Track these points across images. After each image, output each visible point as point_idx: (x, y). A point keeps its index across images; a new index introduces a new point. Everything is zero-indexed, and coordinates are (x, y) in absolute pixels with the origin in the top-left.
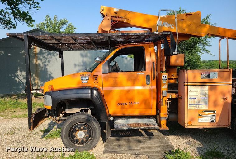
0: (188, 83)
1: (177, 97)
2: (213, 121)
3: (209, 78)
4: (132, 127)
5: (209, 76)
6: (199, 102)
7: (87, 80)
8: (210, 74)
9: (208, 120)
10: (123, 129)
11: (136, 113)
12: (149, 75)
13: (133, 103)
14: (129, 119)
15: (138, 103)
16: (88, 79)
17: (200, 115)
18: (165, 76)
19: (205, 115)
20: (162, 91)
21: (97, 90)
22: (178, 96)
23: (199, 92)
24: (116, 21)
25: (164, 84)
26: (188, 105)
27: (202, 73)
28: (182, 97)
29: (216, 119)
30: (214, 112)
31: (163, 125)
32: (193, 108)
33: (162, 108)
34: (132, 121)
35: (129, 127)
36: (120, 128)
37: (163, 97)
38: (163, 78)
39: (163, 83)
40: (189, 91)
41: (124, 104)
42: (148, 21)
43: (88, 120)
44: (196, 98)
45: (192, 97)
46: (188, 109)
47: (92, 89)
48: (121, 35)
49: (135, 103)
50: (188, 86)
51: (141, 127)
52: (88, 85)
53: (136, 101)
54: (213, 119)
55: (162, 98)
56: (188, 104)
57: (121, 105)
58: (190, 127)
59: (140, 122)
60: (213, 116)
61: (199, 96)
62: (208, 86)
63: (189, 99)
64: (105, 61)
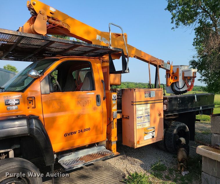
0: (136, 102)
1: (121, 117)
2: (153, 137)
3: (150, 97)
4: (88, 162)
5: (150, 95)
6: (144, 120)
7: (16, 104)
8: (150, 93)
9: (150, 136)
10: (77, 167)
11: (87, 142)
12: (99, 95)
13: (83, 131)
14: (78, 152)
15: (89, 129)
16: (19, 104)
17: (145, 133)
18: (115, 96)
19: (148, 132)
20: (112, 112)
21: (37, 118)
22: (123, 116)
23: (144, 111)
24: (54, 25)
25: (114, 105)
26: (137, 125)
27: (145, 92)
28: (129, 116)
29: (155, 134)
30: (154, 128)
31: (113, 150)
32: (140, 127)
33: (113, 132)
34: (82, 154)
35: (84, 163)
36: (73, 167)
37: (114, 119)
38: (113, 98)
39: (113, 103)
40: (137, 111)
41: (73, 134)
42: (88, 33)
43: (23, 168)
44: (142, 117)
45: (140, 116)
46: (137, 128)
47: (29, 118)
48: (72, 43)
49: (85, 130)
50: (137, 106)
51: (98, 159)
52: (18, 112)
53: (87, 127)
54: (153, 135)
55: (112, 120)
56: (137, 123)
57: (69, 135)
58: (138, 146)
59: (91, 153)
60: (153, 132)
61: (144, 115)
62: (149, 104)
63: (137, 118)
64: (44, 76)
